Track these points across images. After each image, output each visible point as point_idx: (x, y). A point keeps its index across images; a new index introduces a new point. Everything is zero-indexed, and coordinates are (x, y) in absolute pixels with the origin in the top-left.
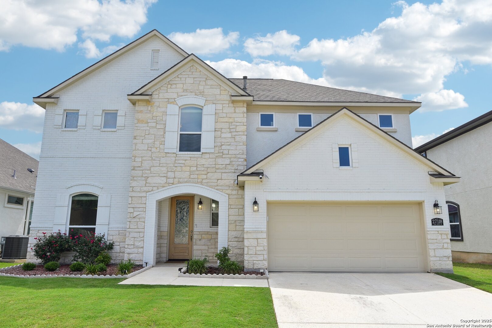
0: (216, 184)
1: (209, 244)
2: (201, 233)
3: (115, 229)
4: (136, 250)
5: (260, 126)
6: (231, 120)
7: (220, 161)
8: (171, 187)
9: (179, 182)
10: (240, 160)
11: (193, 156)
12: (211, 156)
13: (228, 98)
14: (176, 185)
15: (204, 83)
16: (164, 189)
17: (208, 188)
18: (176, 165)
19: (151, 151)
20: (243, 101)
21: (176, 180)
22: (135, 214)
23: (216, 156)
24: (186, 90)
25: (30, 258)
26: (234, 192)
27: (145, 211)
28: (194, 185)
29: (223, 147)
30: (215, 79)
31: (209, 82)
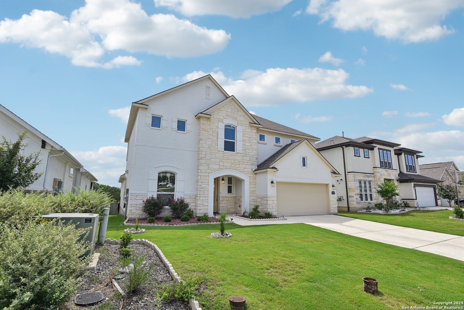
0: (243, 171)
1: (227, 203)
2: (223, 197)
3: (187, 195)
4: (204, 208)
5: (259, 141)
6: (250, 136)
7: (245, 158)
8: (222, 171)
9: (226, 169)
10: (254, 158)
11: (232, 154)
12: (241, 155)
13: (248, 124)
14: (224, 170)
15: (237, 113)
16: (218, 172)
17: (240, 173)
18: (224, 158)
19: (210, 149)
20: (255, 127)
21: (224, 167)
22: (203, 186)
23: (244, 155)
24: (228, 115)
25: (131, 215)
26: (252, 176)
27: (208, 185)
28: (233, 170)
29: (247, 151)
30: (242, 111)
31: (239, 113)
